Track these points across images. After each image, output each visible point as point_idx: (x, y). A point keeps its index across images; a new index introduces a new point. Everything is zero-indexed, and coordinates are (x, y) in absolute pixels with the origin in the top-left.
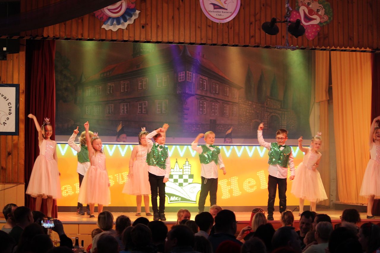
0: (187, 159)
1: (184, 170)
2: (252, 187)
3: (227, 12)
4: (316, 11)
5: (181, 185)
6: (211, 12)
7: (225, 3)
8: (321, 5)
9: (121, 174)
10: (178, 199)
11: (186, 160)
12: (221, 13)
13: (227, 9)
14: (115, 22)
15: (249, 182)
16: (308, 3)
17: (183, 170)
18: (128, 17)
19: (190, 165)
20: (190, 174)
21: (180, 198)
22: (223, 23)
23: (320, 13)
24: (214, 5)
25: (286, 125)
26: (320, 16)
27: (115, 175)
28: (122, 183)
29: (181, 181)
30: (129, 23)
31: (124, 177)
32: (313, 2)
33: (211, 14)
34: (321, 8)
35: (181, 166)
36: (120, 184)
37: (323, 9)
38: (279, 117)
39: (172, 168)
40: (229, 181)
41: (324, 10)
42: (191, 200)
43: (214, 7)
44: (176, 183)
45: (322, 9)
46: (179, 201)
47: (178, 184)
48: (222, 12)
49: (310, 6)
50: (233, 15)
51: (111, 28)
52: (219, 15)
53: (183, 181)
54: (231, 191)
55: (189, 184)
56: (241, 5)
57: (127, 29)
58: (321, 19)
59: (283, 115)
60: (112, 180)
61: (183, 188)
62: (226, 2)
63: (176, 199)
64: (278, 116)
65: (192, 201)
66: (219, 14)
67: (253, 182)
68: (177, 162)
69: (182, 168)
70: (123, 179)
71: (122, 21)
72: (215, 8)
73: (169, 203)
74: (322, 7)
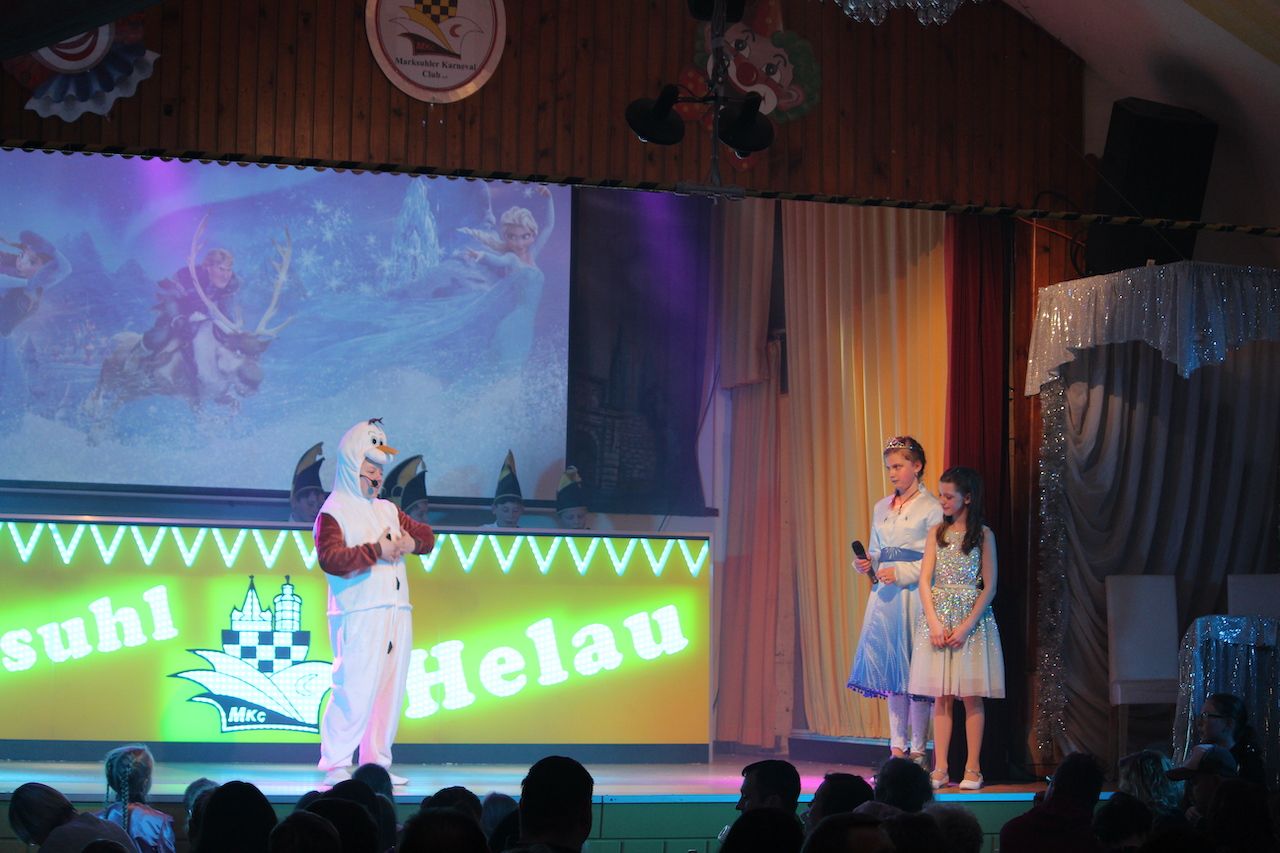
0: (288, 578)
1: (279, 616)
2: (509, 677)
3: (459, 67)
4: (764, 69)
5: (266, 667)
6: (405, 63)
7: (453, 33)
8: (781, 51)
9: (60, 628)
10: (256, 716)
11: (285, 582)
12: (440, 69)
13: (458, 56)
14: (71, 92)
15: (501, 661)
16: (738, 42)
17: (274, 617)
18: (116, 75)
19: (297, 599)
20: (296, 628)
21: (263, 713)
22: (445, 101)
23: (776, 78)
24: (416, 39)
25: (617, 464)
26: (776, 88)
27: (42, 630)
28: (62, 660)
29: (266, 653)
30: (121, 95)
31: (70, 638)
32: (754, 39)
33: (404, 69)
34: (782, 59)
35: (267, 602)
36: (56, 660)
37: (788, 63)
38: (596, 437)
39: (235, 608)
40: (433, 654)
41: (790, 67)
42: (300, 720)
43: (415, 46)
44: (249, 660)
45: (785, 65)
46: (258, 723)
47: (254, 662)
48: (444, 65)
49: (745, 53)
50: (479, 77)
51: (57, 109)
52: (433, 76)
53: (274, 655)
54: (438, 692)
55: (295, 663)
56: (508, 42)
57: (112, 113)
58: (779, 97)
59: (608, 431)
60: (27, 647)
61: (275, 677)
62: (457, 31)
63: (250, 715)
64: (593, 433)
65: (303, 724)
66: (434, 70)
67: (515, 660)
68: (252, 587)
69: (269, 609)
70: (66, 644)
71: (96, 87)
72: (417, 51)
73: (225, 728)
74: (782, 56)
